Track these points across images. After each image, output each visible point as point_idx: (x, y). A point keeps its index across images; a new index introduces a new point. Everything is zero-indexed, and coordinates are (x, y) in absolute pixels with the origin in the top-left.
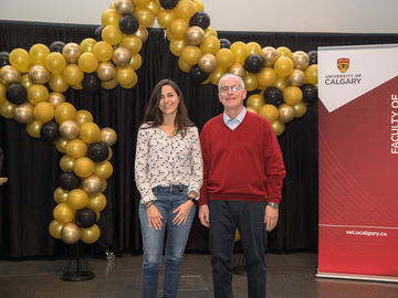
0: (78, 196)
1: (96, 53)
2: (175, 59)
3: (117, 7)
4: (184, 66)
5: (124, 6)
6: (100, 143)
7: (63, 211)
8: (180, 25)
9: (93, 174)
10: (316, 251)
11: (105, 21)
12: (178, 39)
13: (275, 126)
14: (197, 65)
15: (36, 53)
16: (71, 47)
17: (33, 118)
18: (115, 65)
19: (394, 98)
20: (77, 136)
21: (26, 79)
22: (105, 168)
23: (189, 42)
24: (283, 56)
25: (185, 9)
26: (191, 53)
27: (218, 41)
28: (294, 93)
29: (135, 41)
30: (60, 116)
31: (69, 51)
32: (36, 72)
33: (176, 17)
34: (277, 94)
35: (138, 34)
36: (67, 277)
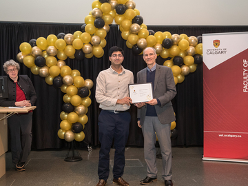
0: (73, 116)
1: (82, 39)
2: (124, 41)
3: (93, 14)
4: (129, 45)
5: (97, 13)
6: (84, 87)
7: (65, 124)
8: (127, 23)
9: (81, 104)
10: (202, 146)
11: (87, 22)
12: (126, 31)
13: (179, 77)
14: (136, 45)
15: (50, 39)
16: (69, 36)
17: (49, 74)
18: (92, 45)
19: (245, 62)
20: (72, 84)
21: (45, 53)
22: (87, 101)
23: (132, 32)
24: (183, 39)
25: (130, 14)
26: (133, 38)
27: (148, 31)
28: (189, 59)
29: (102, 32)
30: (63, 73)
31: (67, 38)
32: (50, 50)
33: (125, 19)
34: (180, 60)
35: (104, 28)
36: (67, 160)
